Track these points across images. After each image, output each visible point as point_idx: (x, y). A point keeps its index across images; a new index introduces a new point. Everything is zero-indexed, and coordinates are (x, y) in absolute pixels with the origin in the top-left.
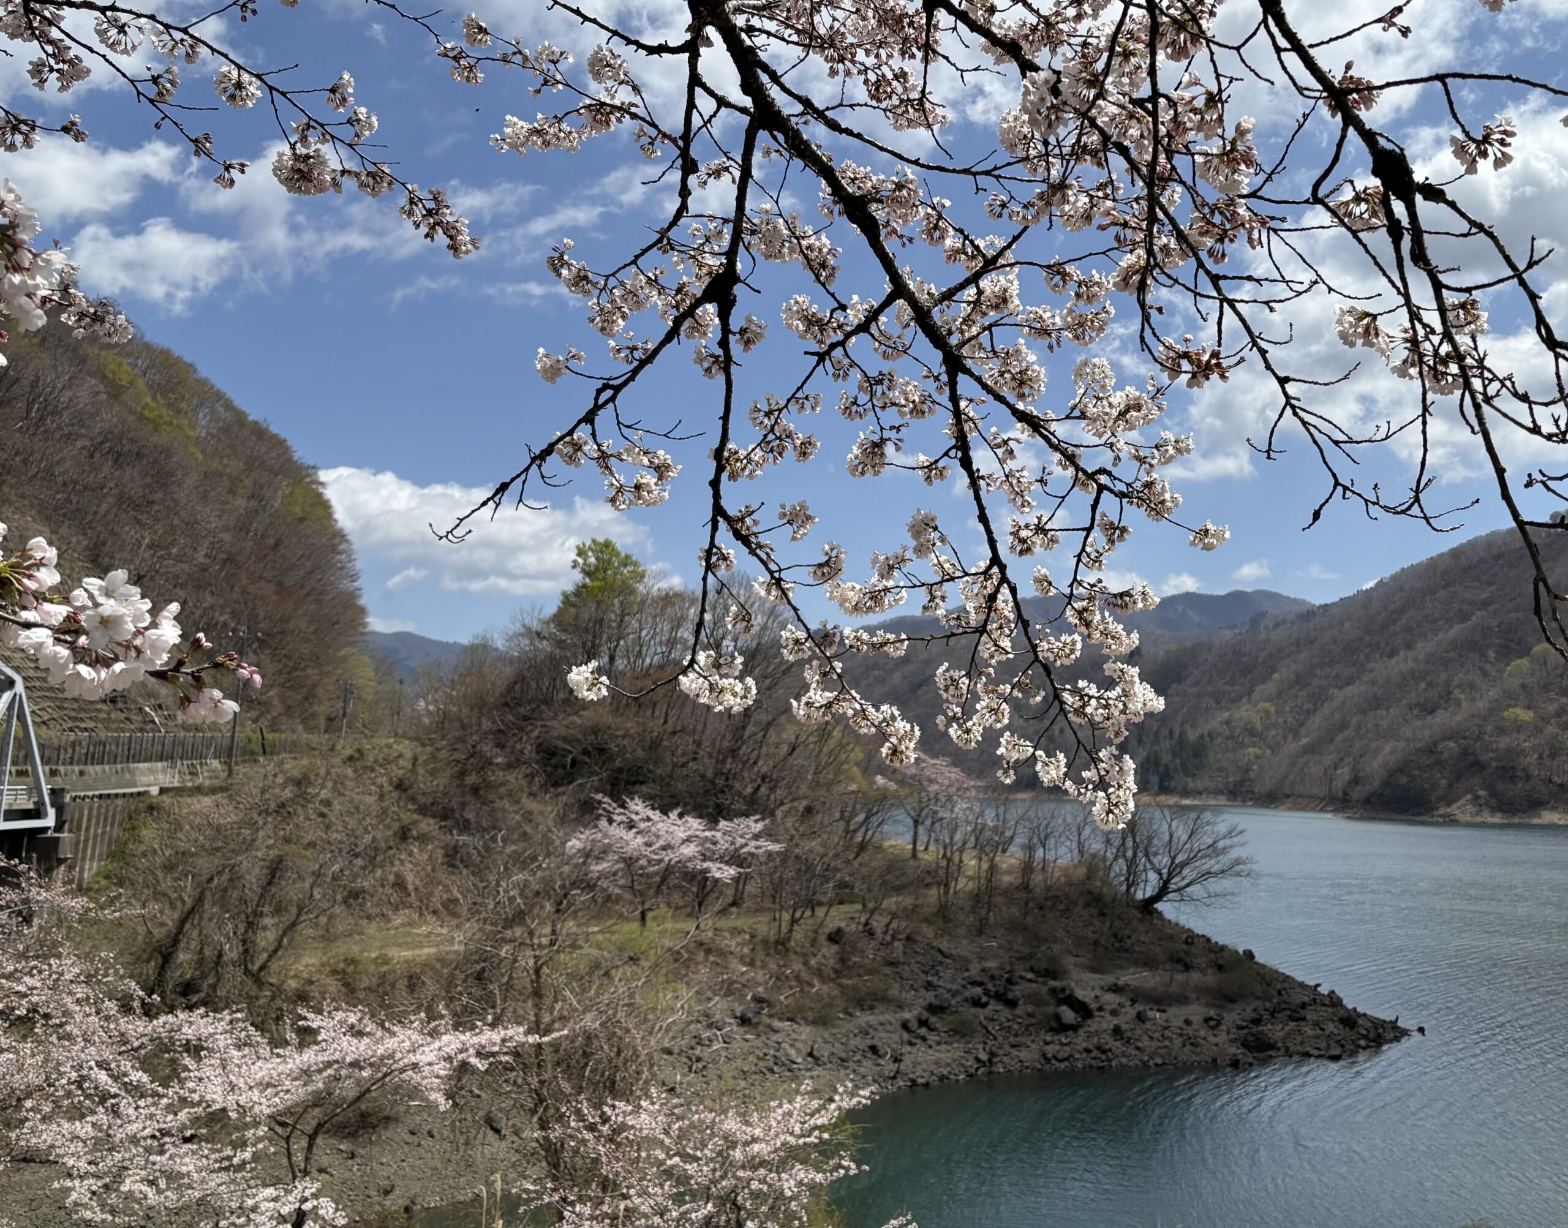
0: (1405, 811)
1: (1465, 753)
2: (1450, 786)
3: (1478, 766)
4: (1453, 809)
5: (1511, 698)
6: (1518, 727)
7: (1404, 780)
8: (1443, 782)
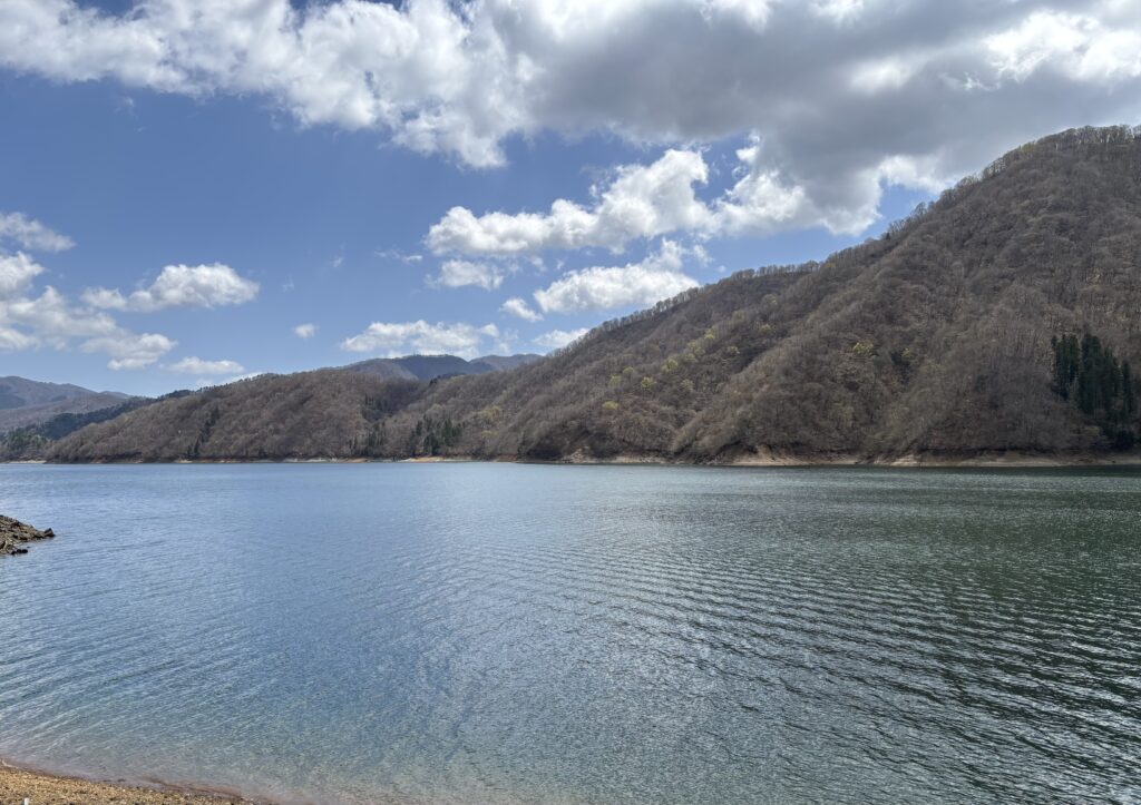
0: (547, 459)
1: (581, 427)
2: (571, 444)
3: (587, 433)
4: (571, 457)
5: (609, 396)
6: (610, 412)
7: (548, 442)
8: (568, 442)
